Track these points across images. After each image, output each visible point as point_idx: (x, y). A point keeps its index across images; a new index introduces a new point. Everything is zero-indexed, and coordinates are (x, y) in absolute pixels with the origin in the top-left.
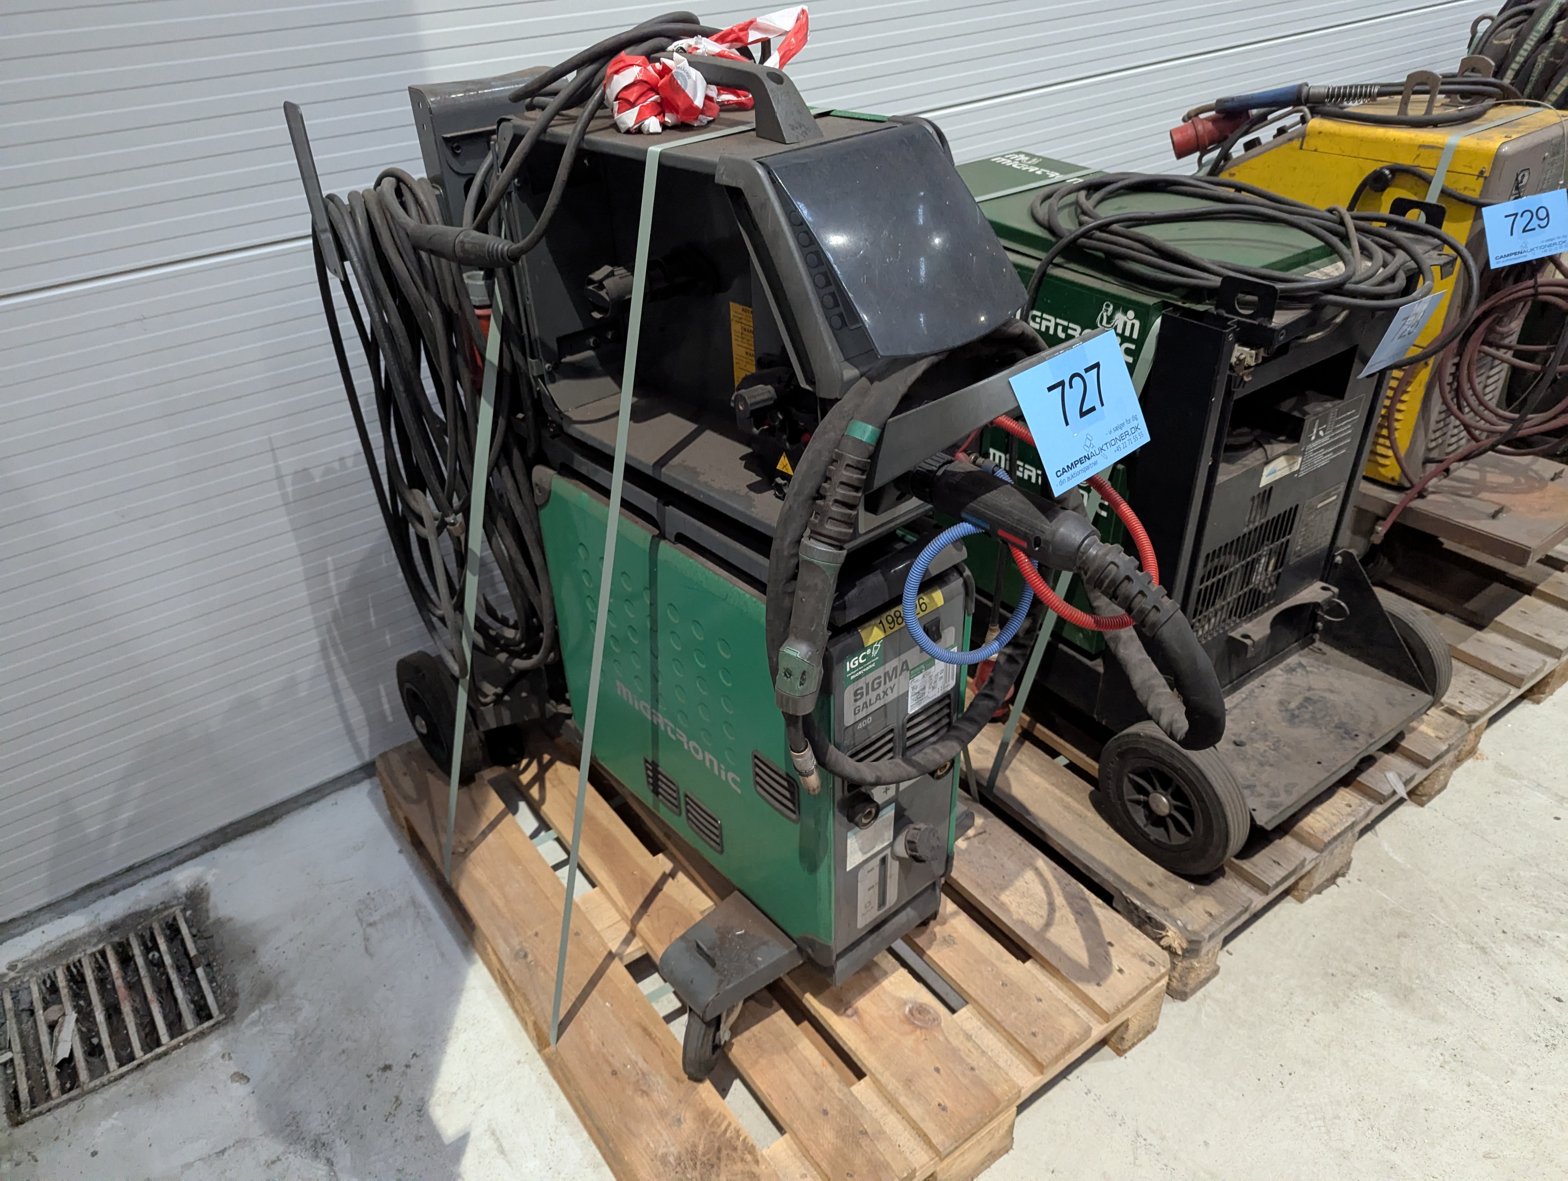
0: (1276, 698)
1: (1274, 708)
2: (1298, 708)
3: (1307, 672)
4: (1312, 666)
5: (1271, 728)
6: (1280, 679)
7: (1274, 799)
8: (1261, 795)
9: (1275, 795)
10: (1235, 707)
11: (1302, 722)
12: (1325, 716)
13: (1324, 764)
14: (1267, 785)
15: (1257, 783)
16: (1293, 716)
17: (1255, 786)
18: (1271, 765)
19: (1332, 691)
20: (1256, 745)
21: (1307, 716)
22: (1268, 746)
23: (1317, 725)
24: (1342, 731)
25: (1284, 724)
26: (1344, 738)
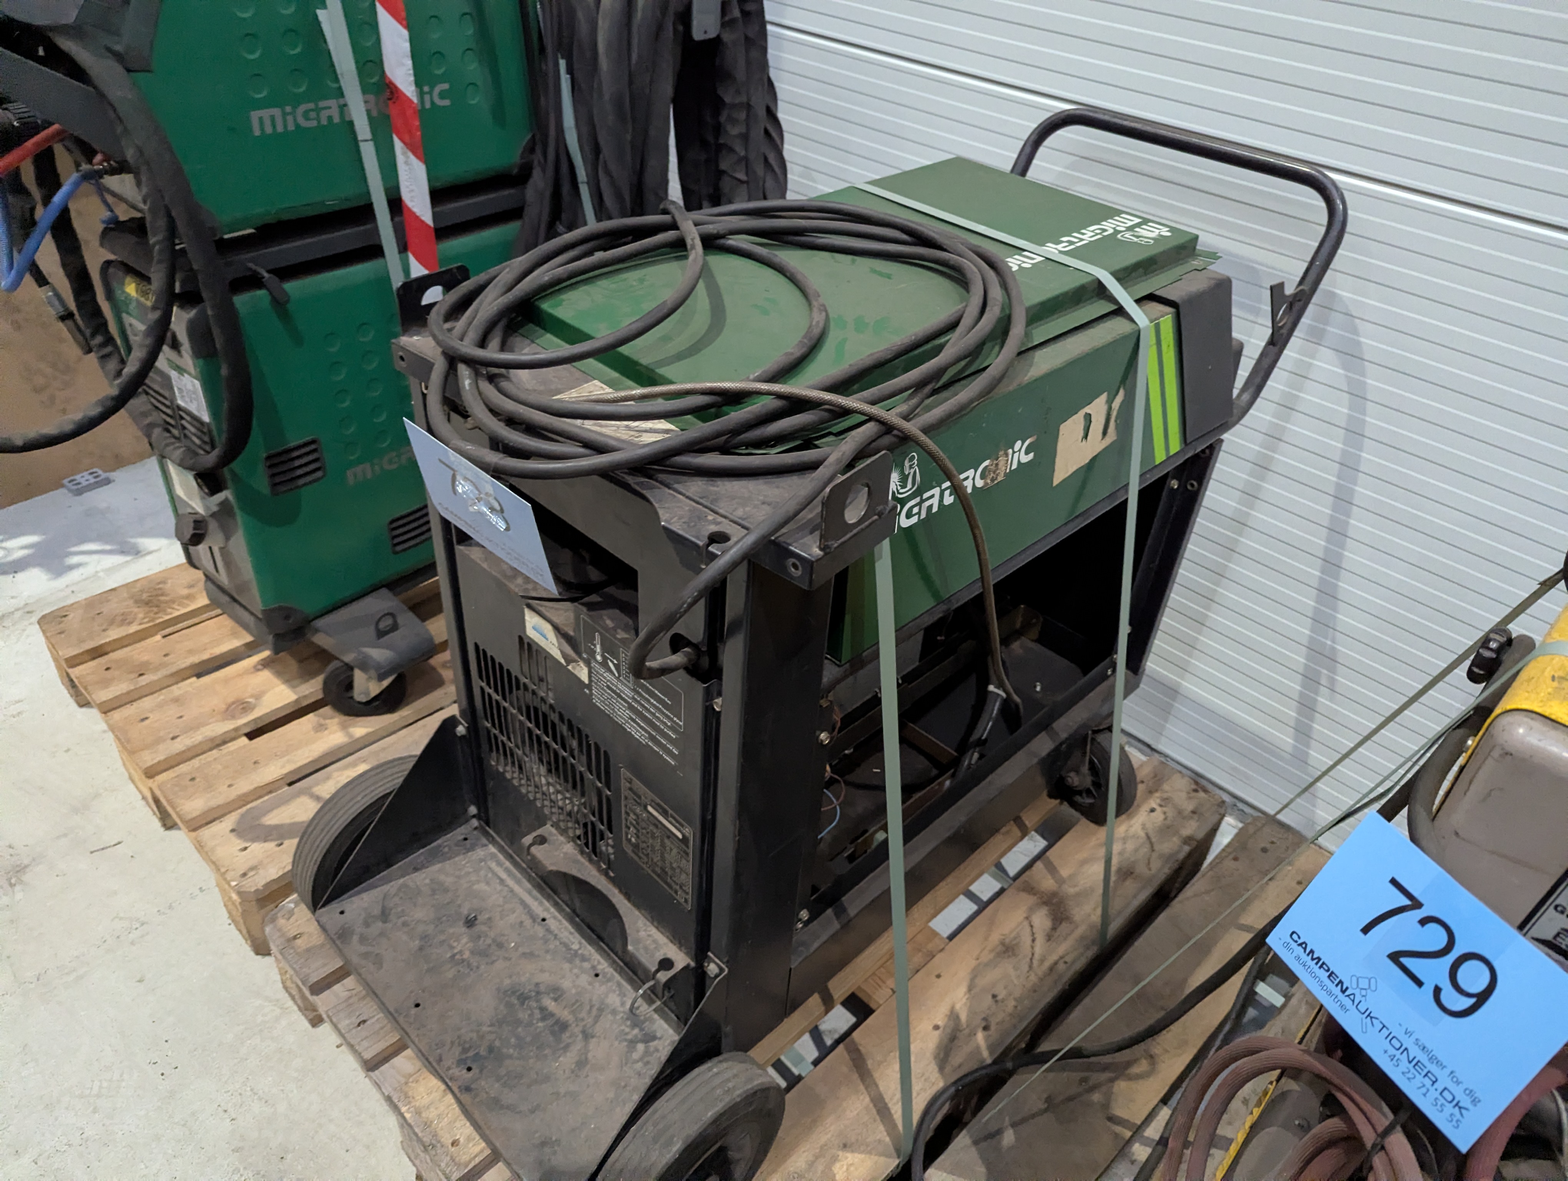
0: (566, 984)
1: (545, 978)
2: (542, 1009)
3: (632, 1043)
4: (647, 1053)
5: (500, 965)
6: (614, 1000)
7: (355, 938)
8: (367, 924)
9: (363, 939)
10: (549, 931)
11: (509, 1005)
12: (518, 1038)
13: (414, 1011)
14: (382, 934)
15: (389, 925)
16: (523, 998)
17: (385, 922)
18: (421, 949)
19: (581, 1063)
20: (465, 940)
21: (523, 1015)
22: (461, 952)
23: (500, 1022)
24: (483, 1052)
25: (507, 982)
26: (465, 1051)
